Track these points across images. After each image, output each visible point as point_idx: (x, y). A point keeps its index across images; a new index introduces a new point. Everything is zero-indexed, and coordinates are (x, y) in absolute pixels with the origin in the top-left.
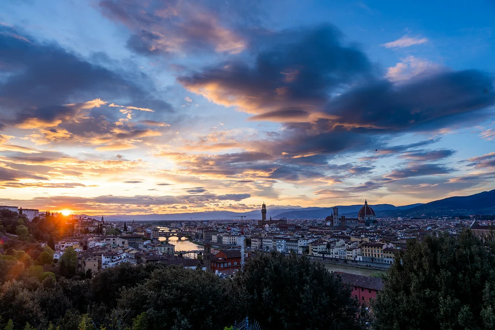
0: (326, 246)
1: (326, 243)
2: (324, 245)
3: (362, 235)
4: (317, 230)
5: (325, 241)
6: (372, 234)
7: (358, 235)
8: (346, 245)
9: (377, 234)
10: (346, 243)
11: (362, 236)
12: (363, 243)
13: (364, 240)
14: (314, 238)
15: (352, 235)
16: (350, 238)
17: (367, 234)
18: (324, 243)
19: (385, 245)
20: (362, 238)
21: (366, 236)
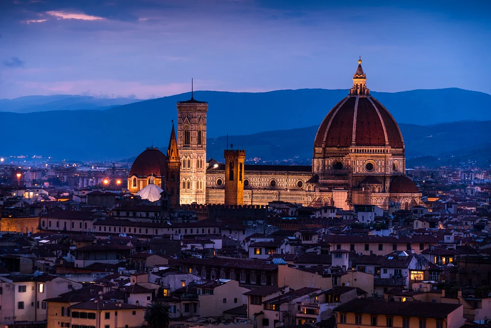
0: (141, 314)
1: (143, 300)
2: (135, 308)
3: (339, 254)
4: (90, 227)
5: (139, 289)
6: (387, 250)
7: (312, 258)
8: (253, 309)
9: (416, 250)
10: (255, 298)
11: (335, 262)
12: (345, 298)
13: (346, 280)
14: (78, 271)
15: (287, 257)
16: (273, 272)
17: (360, 249)
18: (133, 299)
19: (460, 311)
20: (338, 272)
21: (359, 263)
